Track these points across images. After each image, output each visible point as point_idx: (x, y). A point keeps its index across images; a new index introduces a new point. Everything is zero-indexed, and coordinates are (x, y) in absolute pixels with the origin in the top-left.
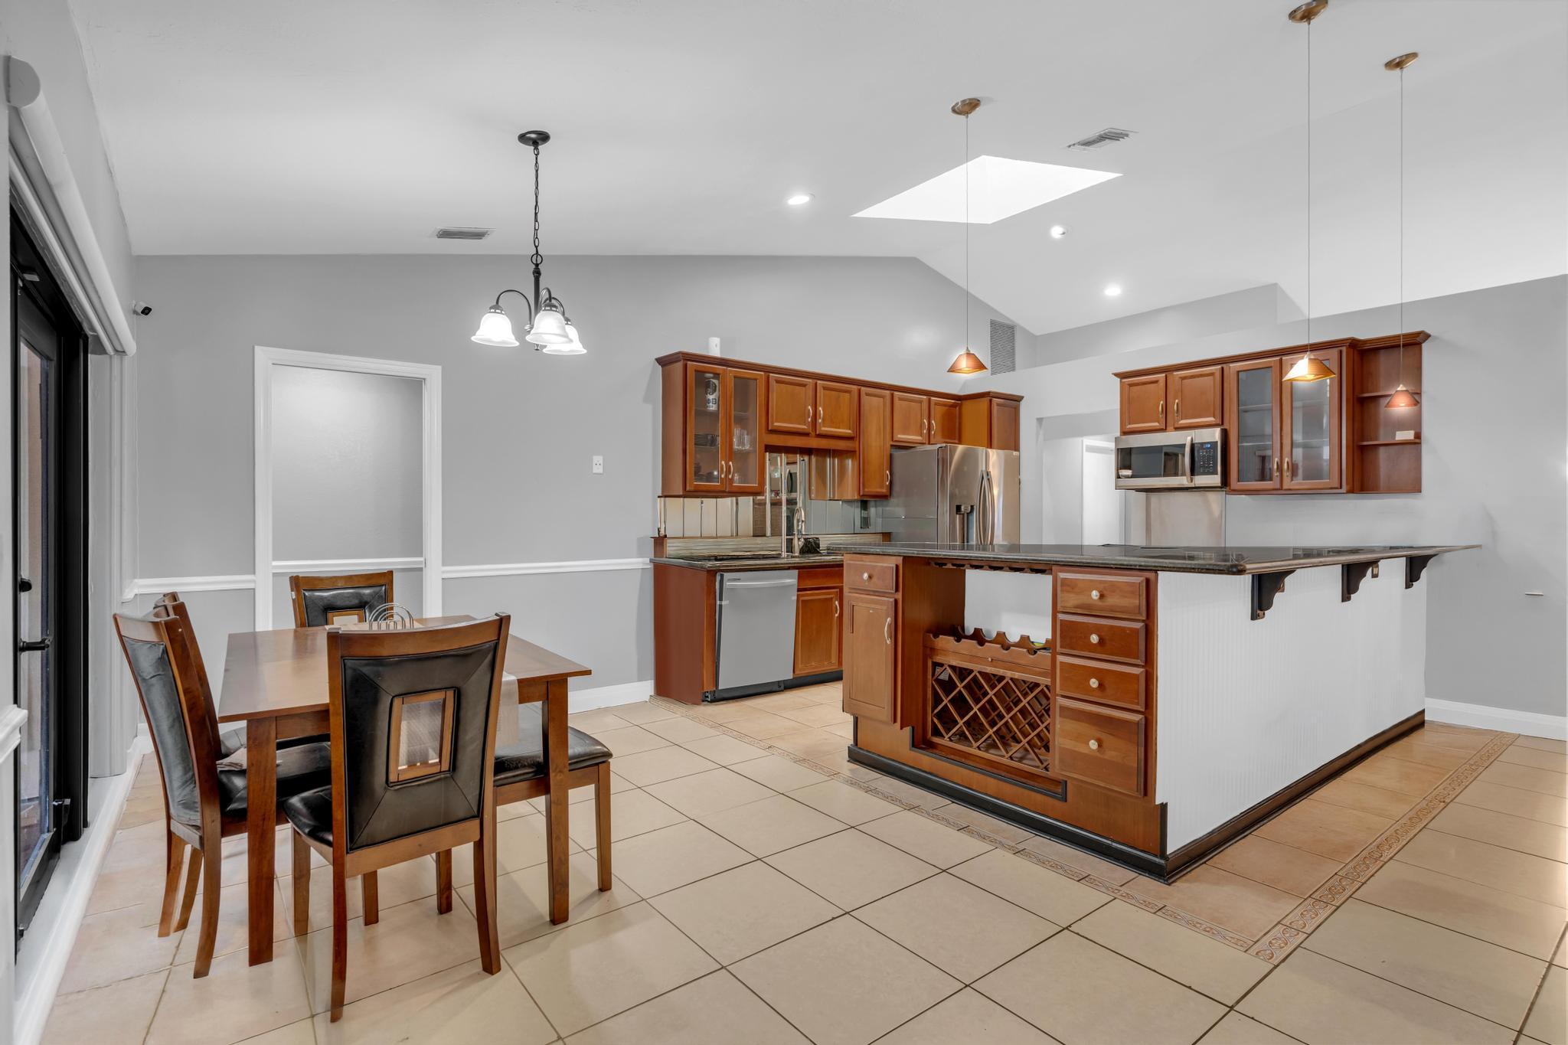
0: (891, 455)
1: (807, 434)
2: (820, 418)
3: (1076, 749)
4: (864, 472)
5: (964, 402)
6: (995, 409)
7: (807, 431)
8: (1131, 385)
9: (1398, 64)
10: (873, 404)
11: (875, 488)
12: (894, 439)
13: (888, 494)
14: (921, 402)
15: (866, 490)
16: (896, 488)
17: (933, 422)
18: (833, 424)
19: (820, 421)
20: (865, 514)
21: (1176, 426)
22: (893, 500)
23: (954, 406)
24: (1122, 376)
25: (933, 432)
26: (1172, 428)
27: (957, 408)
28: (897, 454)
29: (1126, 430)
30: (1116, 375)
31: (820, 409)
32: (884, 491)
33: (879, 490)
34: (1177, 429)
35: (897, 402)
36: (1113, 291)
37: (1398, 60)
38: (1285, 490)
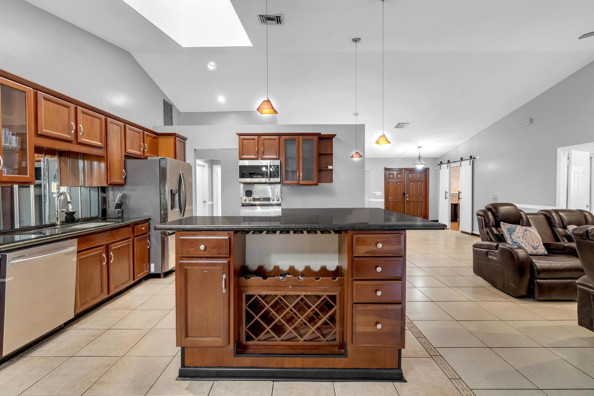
0: (125, 160)
1: (69, 141)
2: (80, 132)
3: (367, 331)
4: (110, 170)
5: (160, 137)
6: (177, 142)
7: (71, 139)
8: (243, 139)
9: (356, 40)
10: (114, 129)
11: (116, 180)
12: (127, 152)
13: (124, 183)
14: (139, 133)
15: (112, 181)
16: (128, 180)
17: (146, 144)
18: (88, 137)
19: (80, 134)
20: (104, 195)
21: (262, 158)
22: (127, 187)
23: (155, 138)
24: (240, 135)
25: (146, 150)
26: (261, 159)
27: (156, 139)
28: (129, 161)
29: (242, 158)
30: (237, 134)
31: (81, 125)
32: (122, 181)
33: (119, 181)
34: (262, 159)
35: (128, 131)
36: (221, 99)
37: (356, 39)
38: (301, 184)
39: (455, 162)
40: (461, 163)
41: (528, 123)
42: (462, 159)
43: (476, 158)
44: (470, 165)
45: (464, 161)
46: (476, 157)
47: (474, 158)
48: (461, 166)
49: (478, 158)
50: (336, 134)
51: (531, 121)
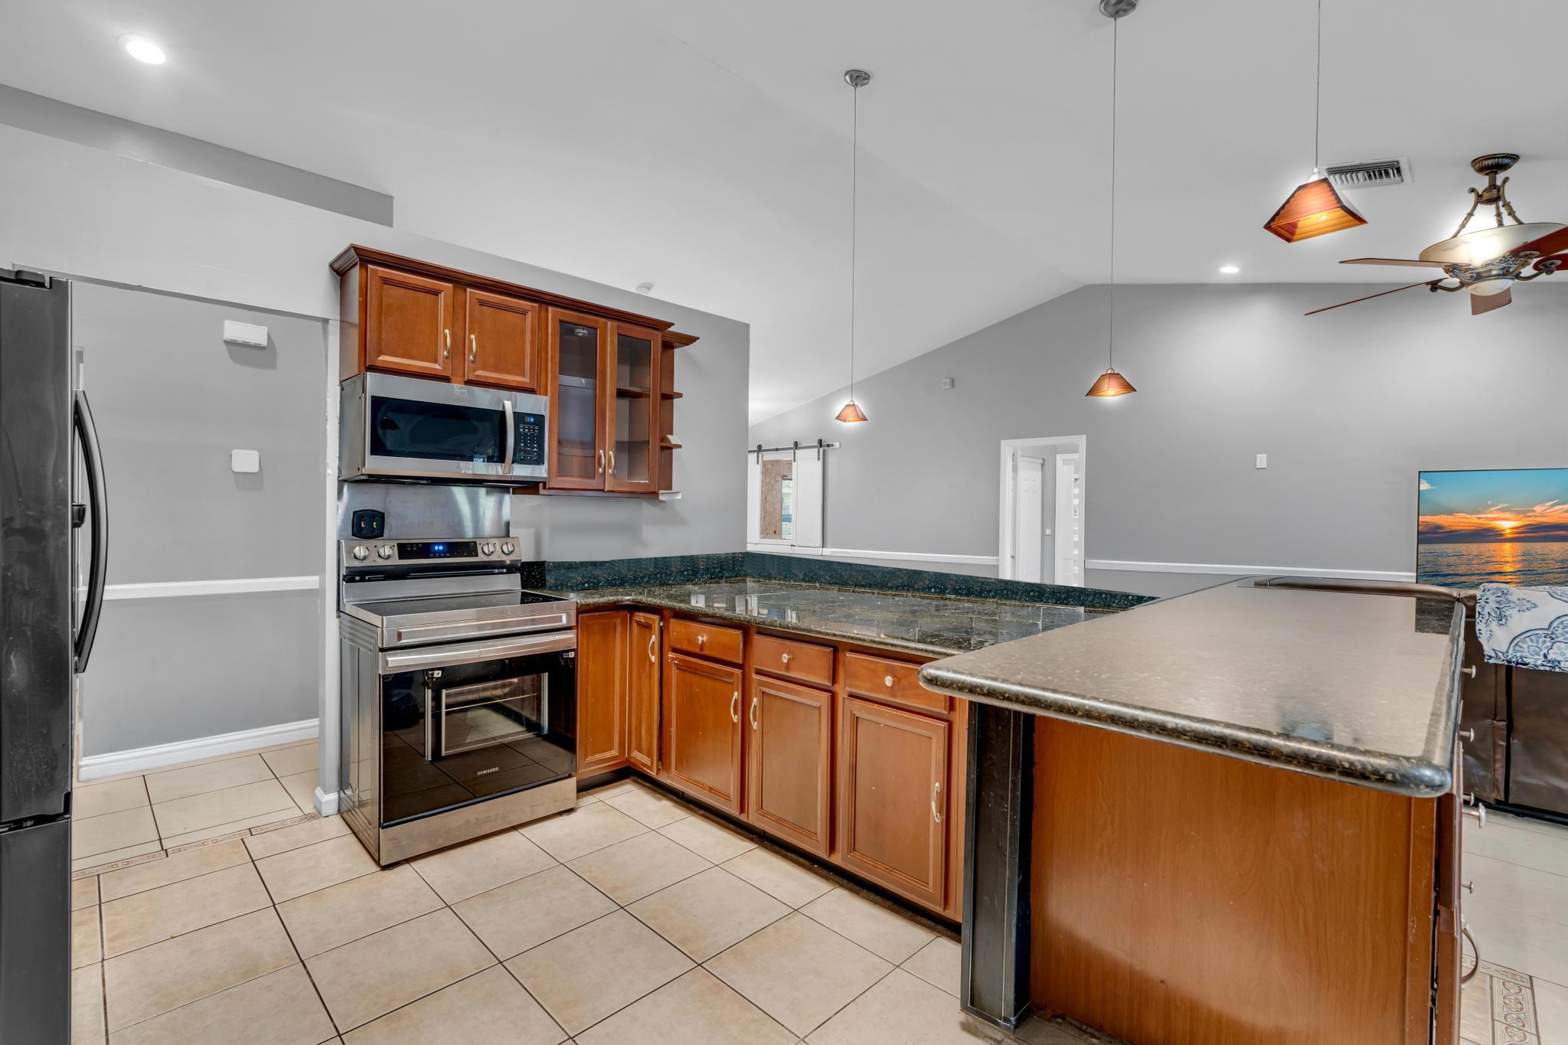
21: (468, 378)
26: (461, 380)
29: (378, 364)
34: (469, 382)
38: (608, 491)
39: (777, 450)
40: (795, 453)
41: (949, 387)
42: (796, 444)
43: (832, 445)
44: (819, 459)
45: (801, 451)
46: (834, 443)
47: (828, 446)
48: (795, 460)
49: (837, 445)
50: (698, 338)
51: (953, 383)
